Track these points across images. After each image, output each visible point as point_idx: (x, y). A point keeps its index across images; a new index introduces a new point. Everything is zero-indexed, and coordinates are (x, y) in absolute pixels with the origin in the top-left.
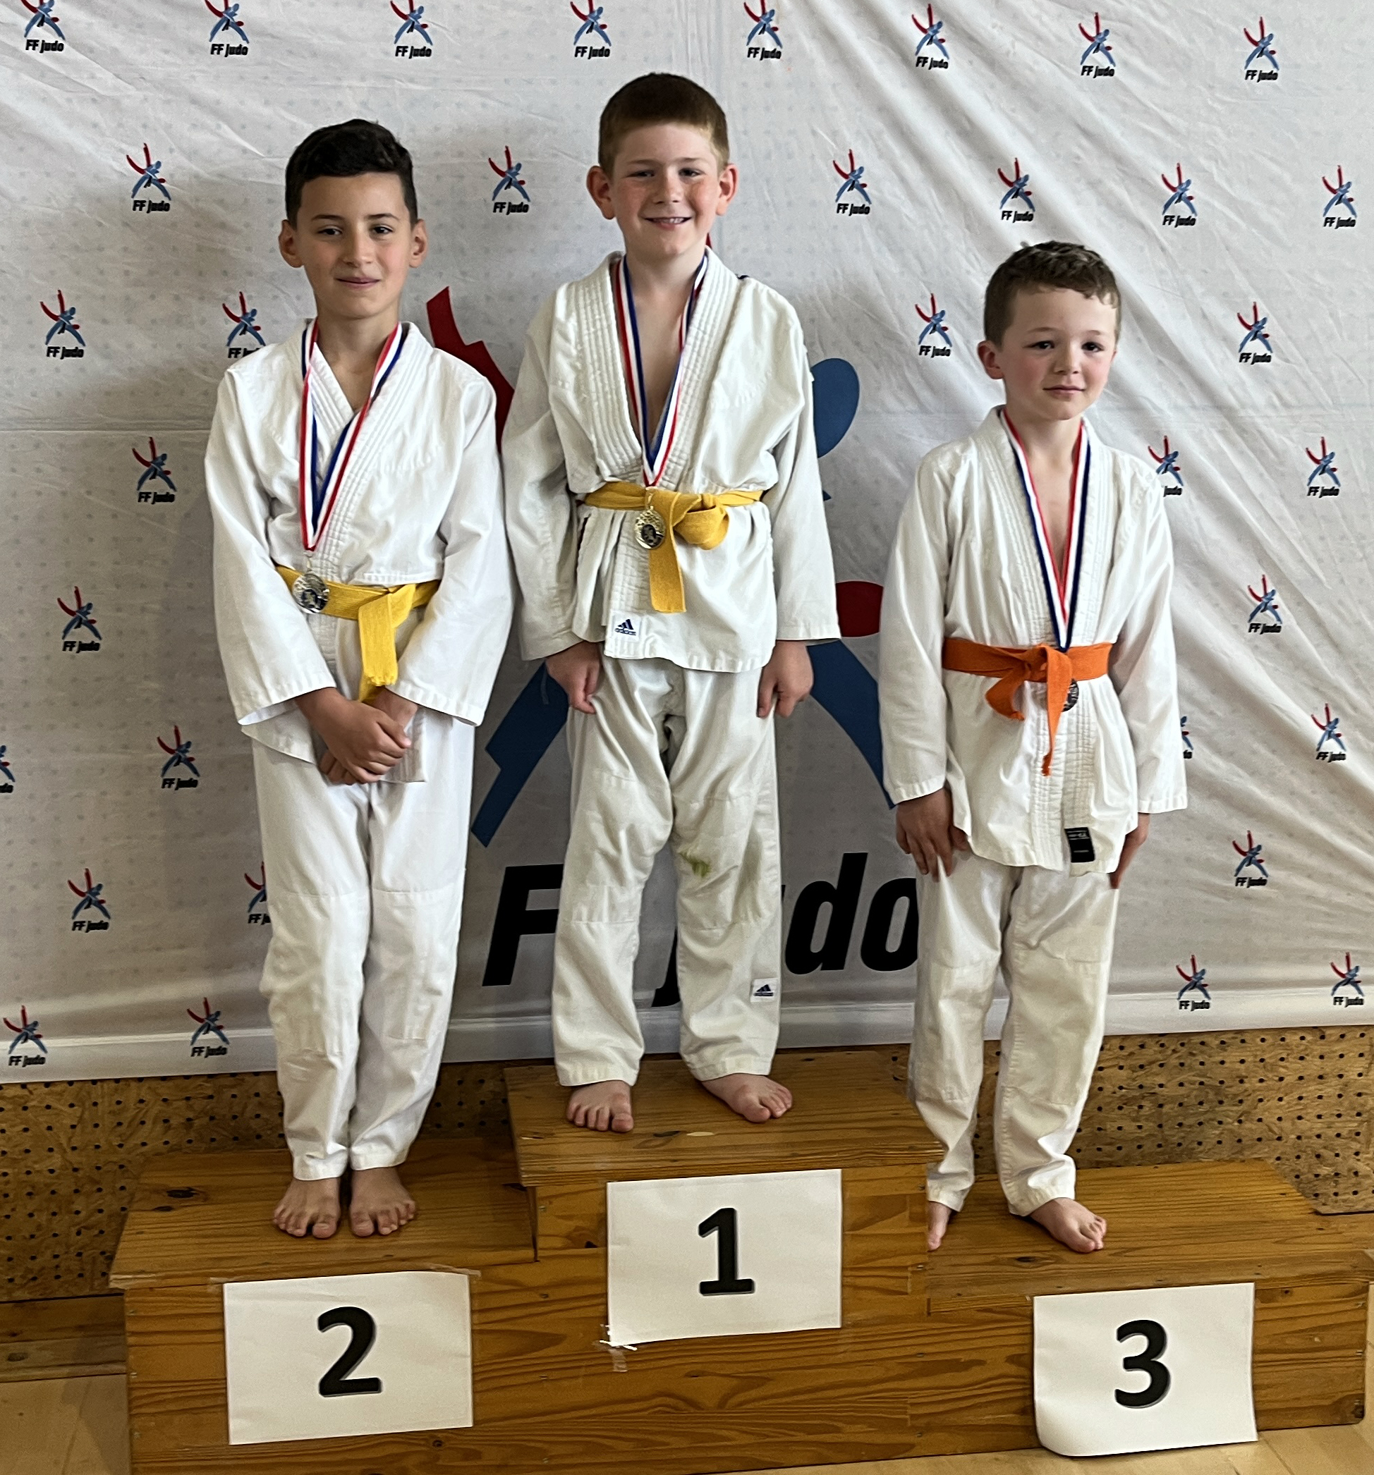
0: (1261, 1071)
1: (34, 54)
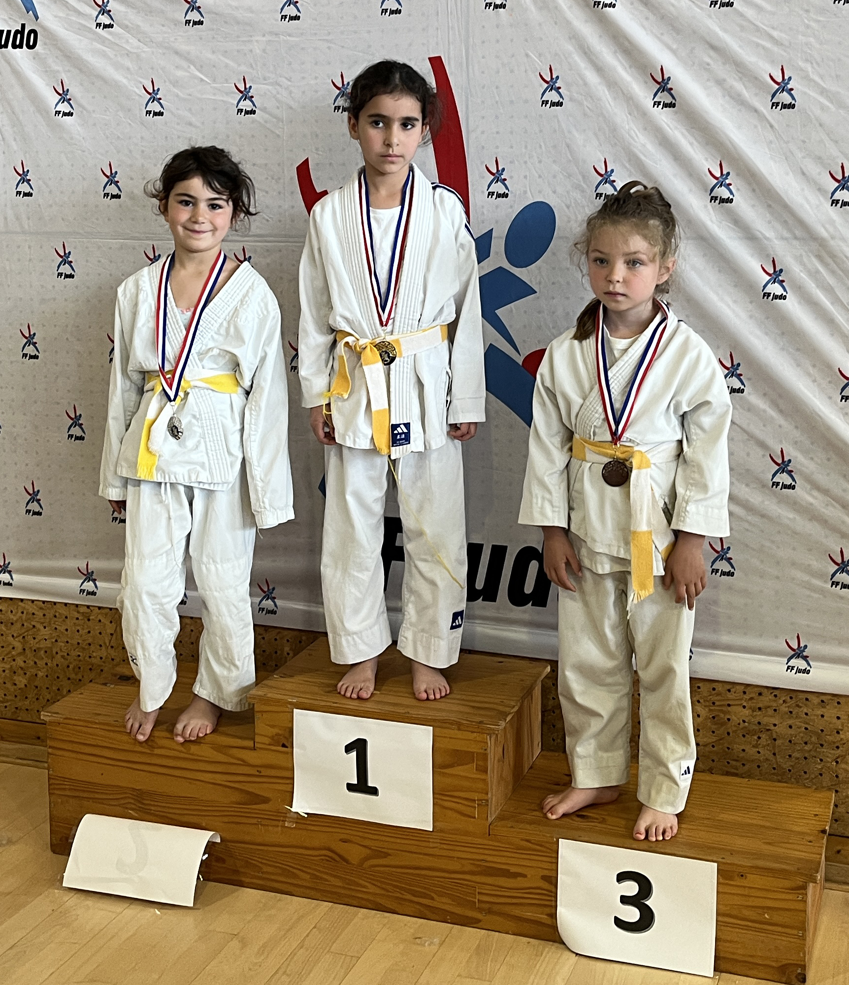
1: (100, 30)
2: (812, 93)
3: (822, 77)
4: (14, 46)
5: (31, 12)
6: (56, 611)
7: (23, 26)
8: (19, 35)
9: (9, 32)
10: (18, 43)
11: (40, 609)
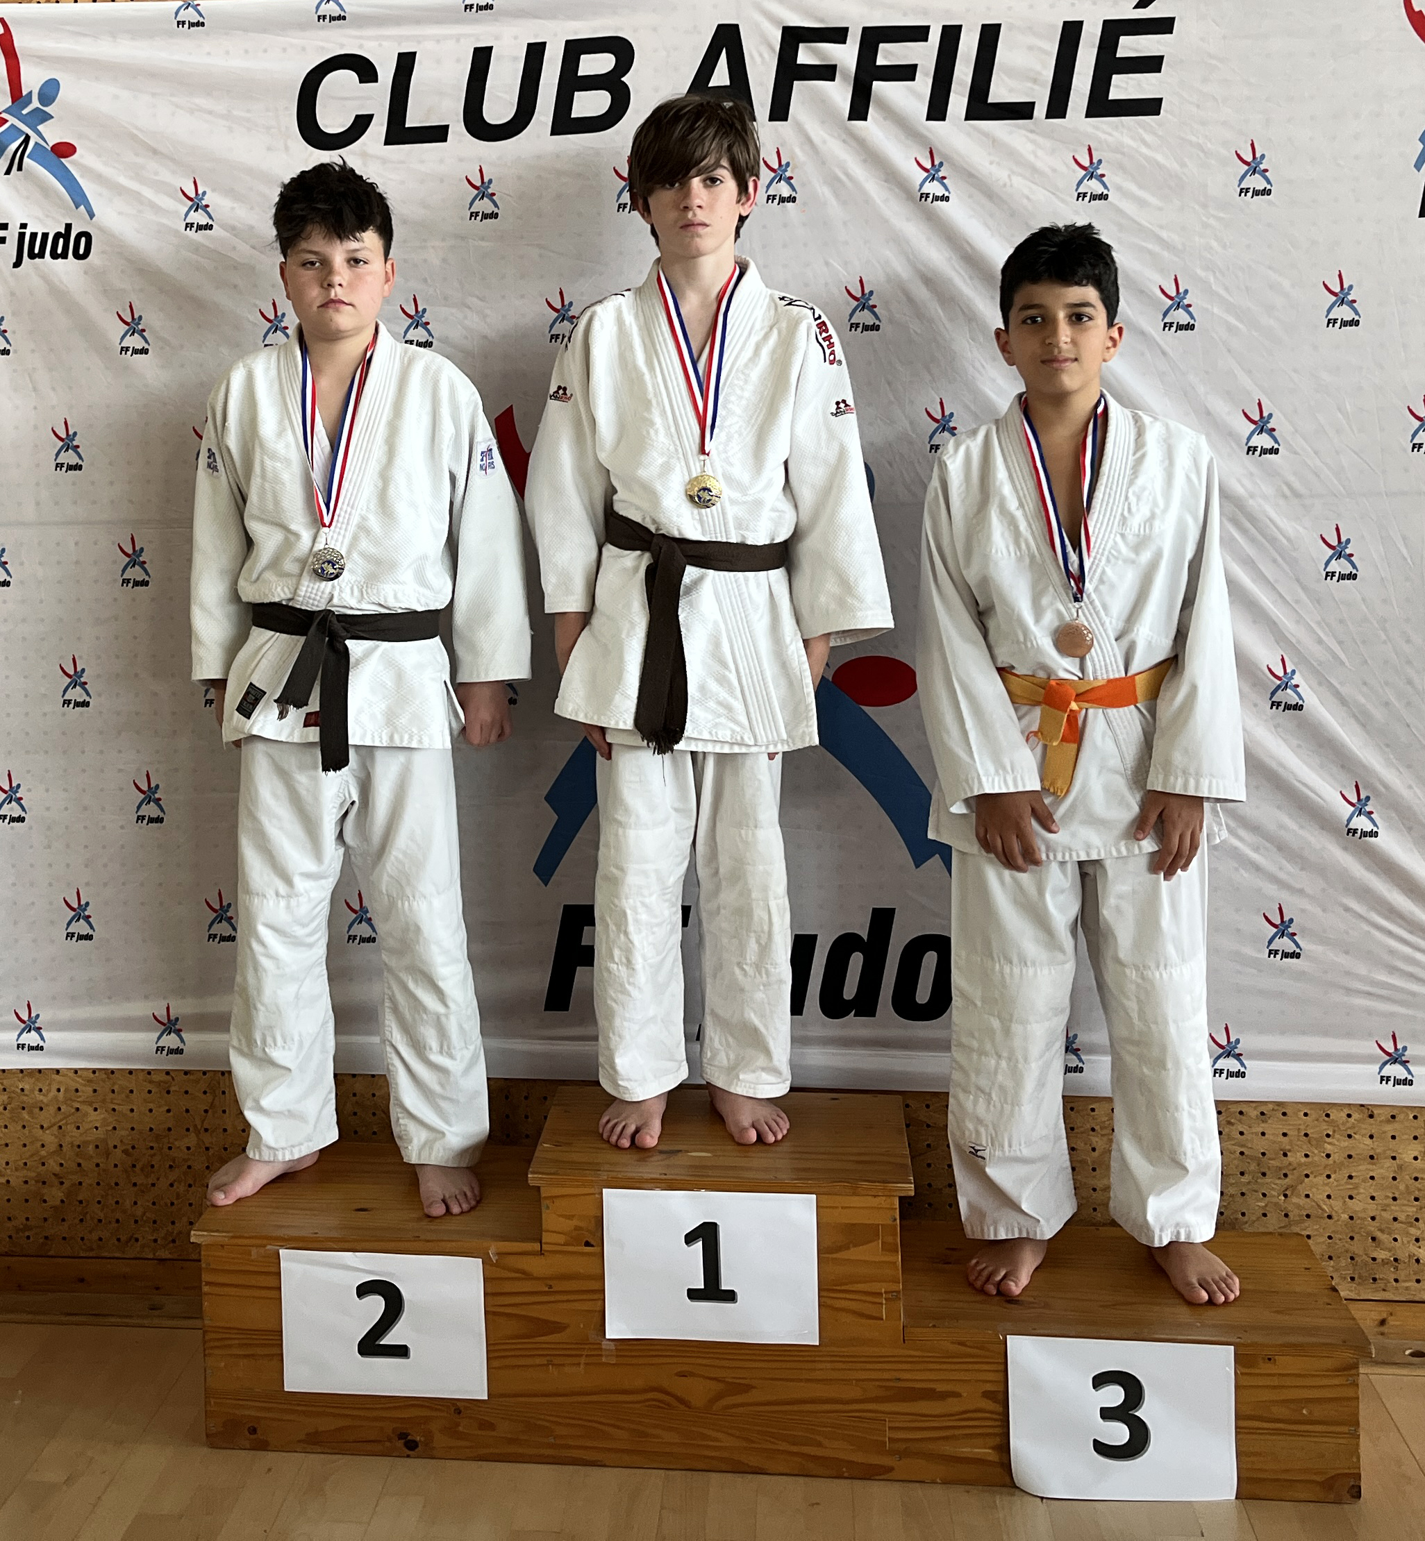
0: (1305, 1147)
1: (191, 233)
2: (1216, 310)
3: (1226, 289)
4: (54, 255)
5: (82, 207)
6: (114, 1084)
7: (68, 227)
8: (61, 241)
9: (45, 236)
10: (59, 251)
11: (88, 1081)
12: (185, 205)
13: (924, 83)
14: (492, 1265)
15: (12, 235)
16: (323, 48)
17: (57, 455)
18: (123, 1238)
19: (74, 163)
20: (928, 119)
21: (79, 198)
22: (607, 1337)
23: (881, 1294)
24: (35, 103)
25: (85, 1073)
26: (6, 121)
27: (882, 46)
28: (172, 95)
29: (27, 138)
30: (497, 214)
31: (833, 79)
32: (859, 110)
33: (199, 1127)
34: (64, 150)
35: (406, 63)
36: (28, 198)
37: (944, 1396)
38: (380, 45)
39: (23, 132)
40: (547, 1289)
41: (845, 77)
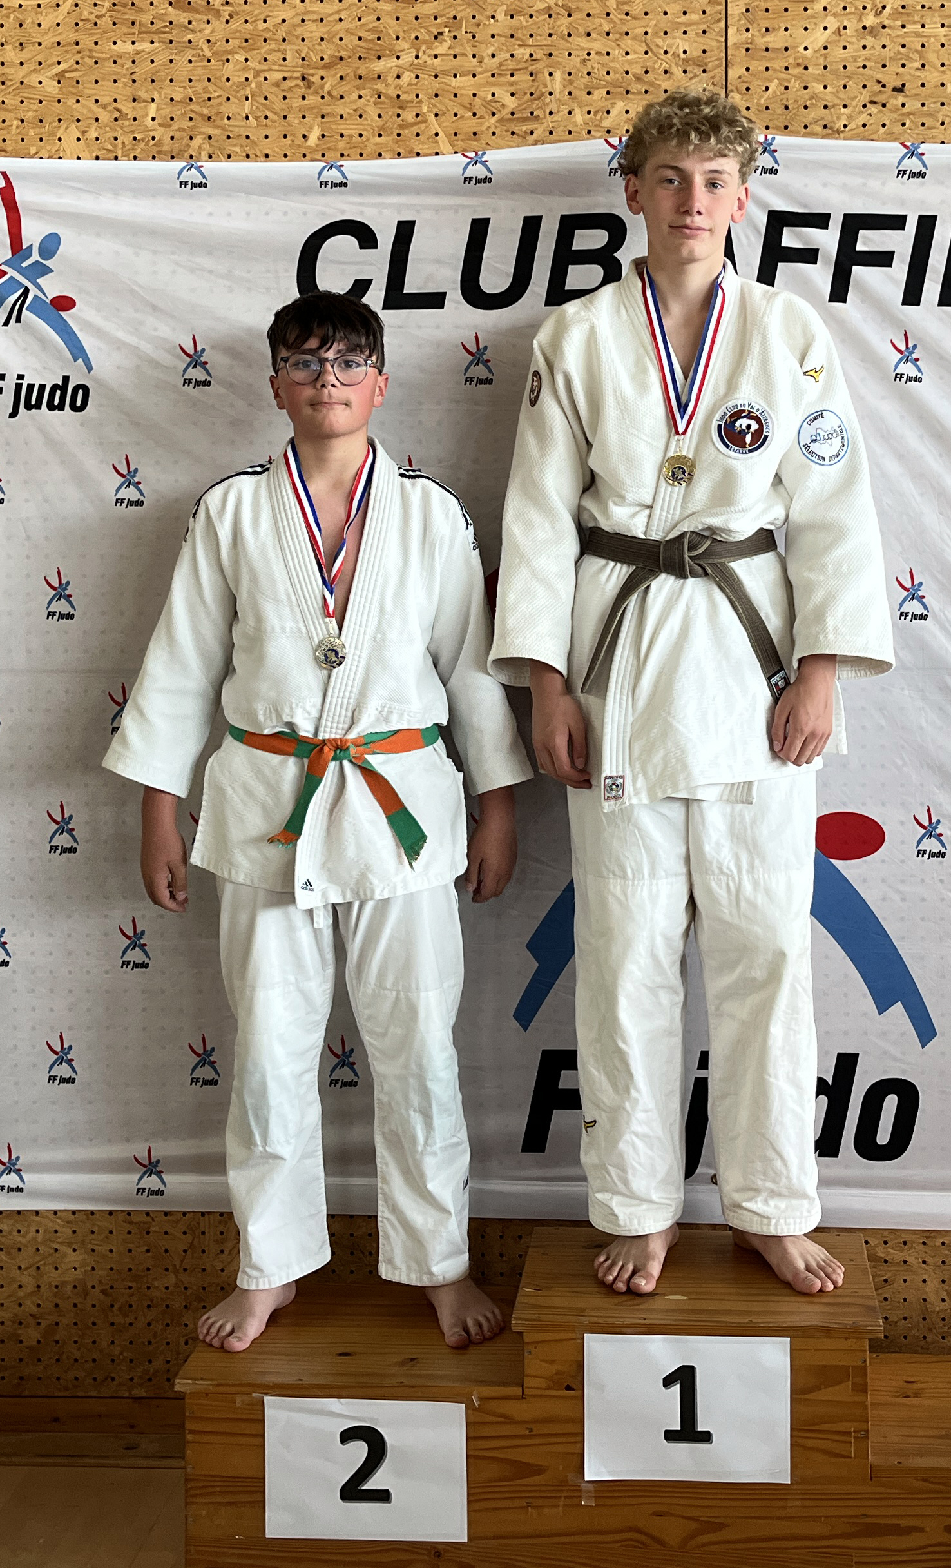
1: (189, 389)
4: (51, 407)
5: (80, 360)
6: (94, 1225)
7: (66, 379)
8: (58, 393)
9: (42, 387)
10: (56, 402)
11: (68, 1223)
12: (183, 361)
13: (900, 270)
14: (475, 1409)
15: (9, 385)
16: (324, 213)
17: (49, 603)
18: (99, 1379)
19: (72, 316)
20: (903, 304)
21: (77, 351)
22: (587, 1479)
23: (850, 1433)
24: (35, 257)
25: (64, 1214)
26: (5, 273)
27: (861, 232)
28: (173, 253)
29: (26, 291)
30: (491, 380)
31: (815, 263)
32: (839, 293)
33: (178, 1267)
34: (64, 303)
35: (405, 231)
36: (25, 349)
37: (909, 1531)
38: (380, 213)
39: (22, 285)
40: (527, 1432)
41: (826, 263)
